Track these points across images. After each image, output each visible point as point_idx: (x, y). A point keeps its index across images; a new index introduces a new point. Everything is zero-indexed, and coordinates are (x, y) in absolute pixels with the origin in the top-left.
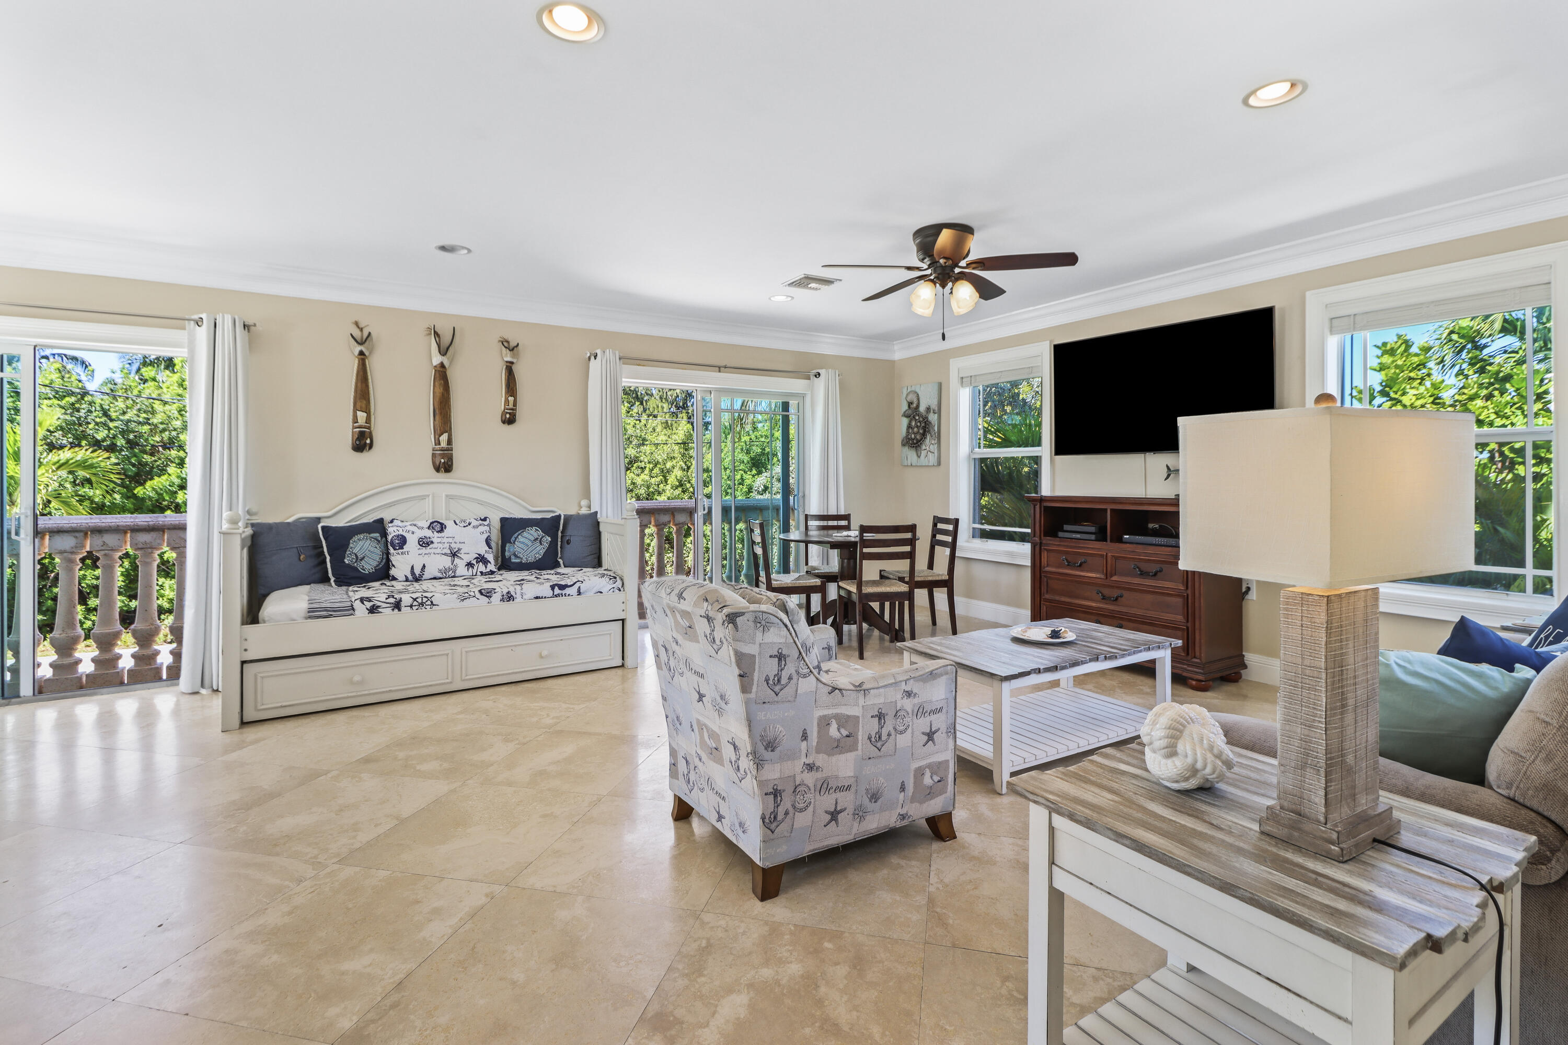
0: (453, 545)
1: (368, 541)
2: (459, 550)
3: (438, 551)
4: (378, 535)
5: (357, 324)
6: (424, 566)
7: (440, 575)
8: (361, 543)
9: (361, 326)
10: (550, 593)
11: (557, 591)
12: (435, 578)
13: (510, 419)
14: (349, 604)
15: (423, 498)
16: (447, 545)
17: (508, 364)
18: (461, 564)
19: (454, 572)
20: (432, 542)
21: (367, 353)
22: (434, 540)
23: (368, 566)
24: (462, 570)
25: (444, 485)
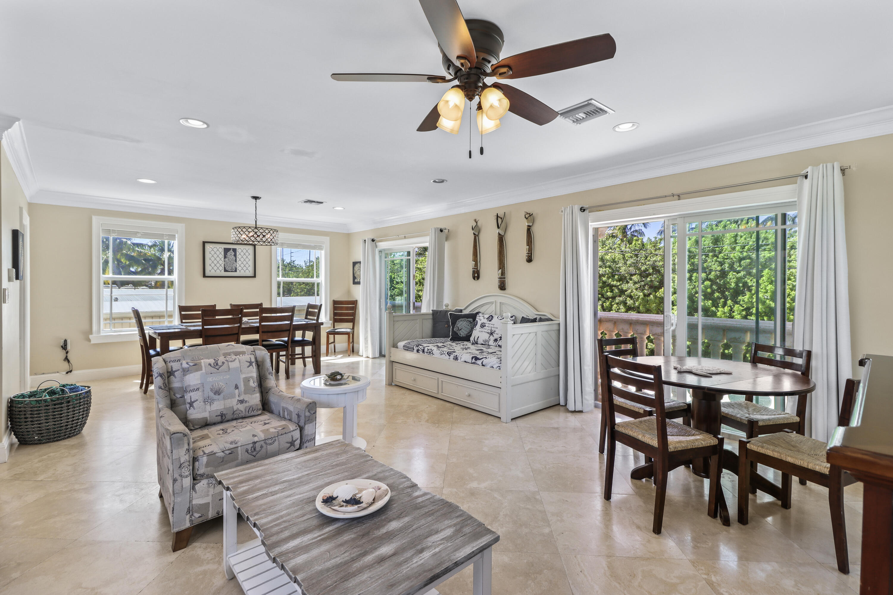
0: (493, 329)
1: (465, 322)
2: (495, 331)
3: (486, 331)
4: (471, 319)
5: (475, 220)
6: (478, 337)
7: (483, 343)
8: (461, 322)
9: (477, 221)
10: (470, 361)
11: (474, 361)
12: (482, 344)
13: (530, 260)
14: (412, 346)
15: (492, 303)
16: (490, 328)
17: (529, 227)
18: (492, 338)
19: (488, 343)
20: (485, 326)
21: (477, 234)
22: (487, 325)
23: (463, 333)
24: (491, 343)
25: (501, 297)
